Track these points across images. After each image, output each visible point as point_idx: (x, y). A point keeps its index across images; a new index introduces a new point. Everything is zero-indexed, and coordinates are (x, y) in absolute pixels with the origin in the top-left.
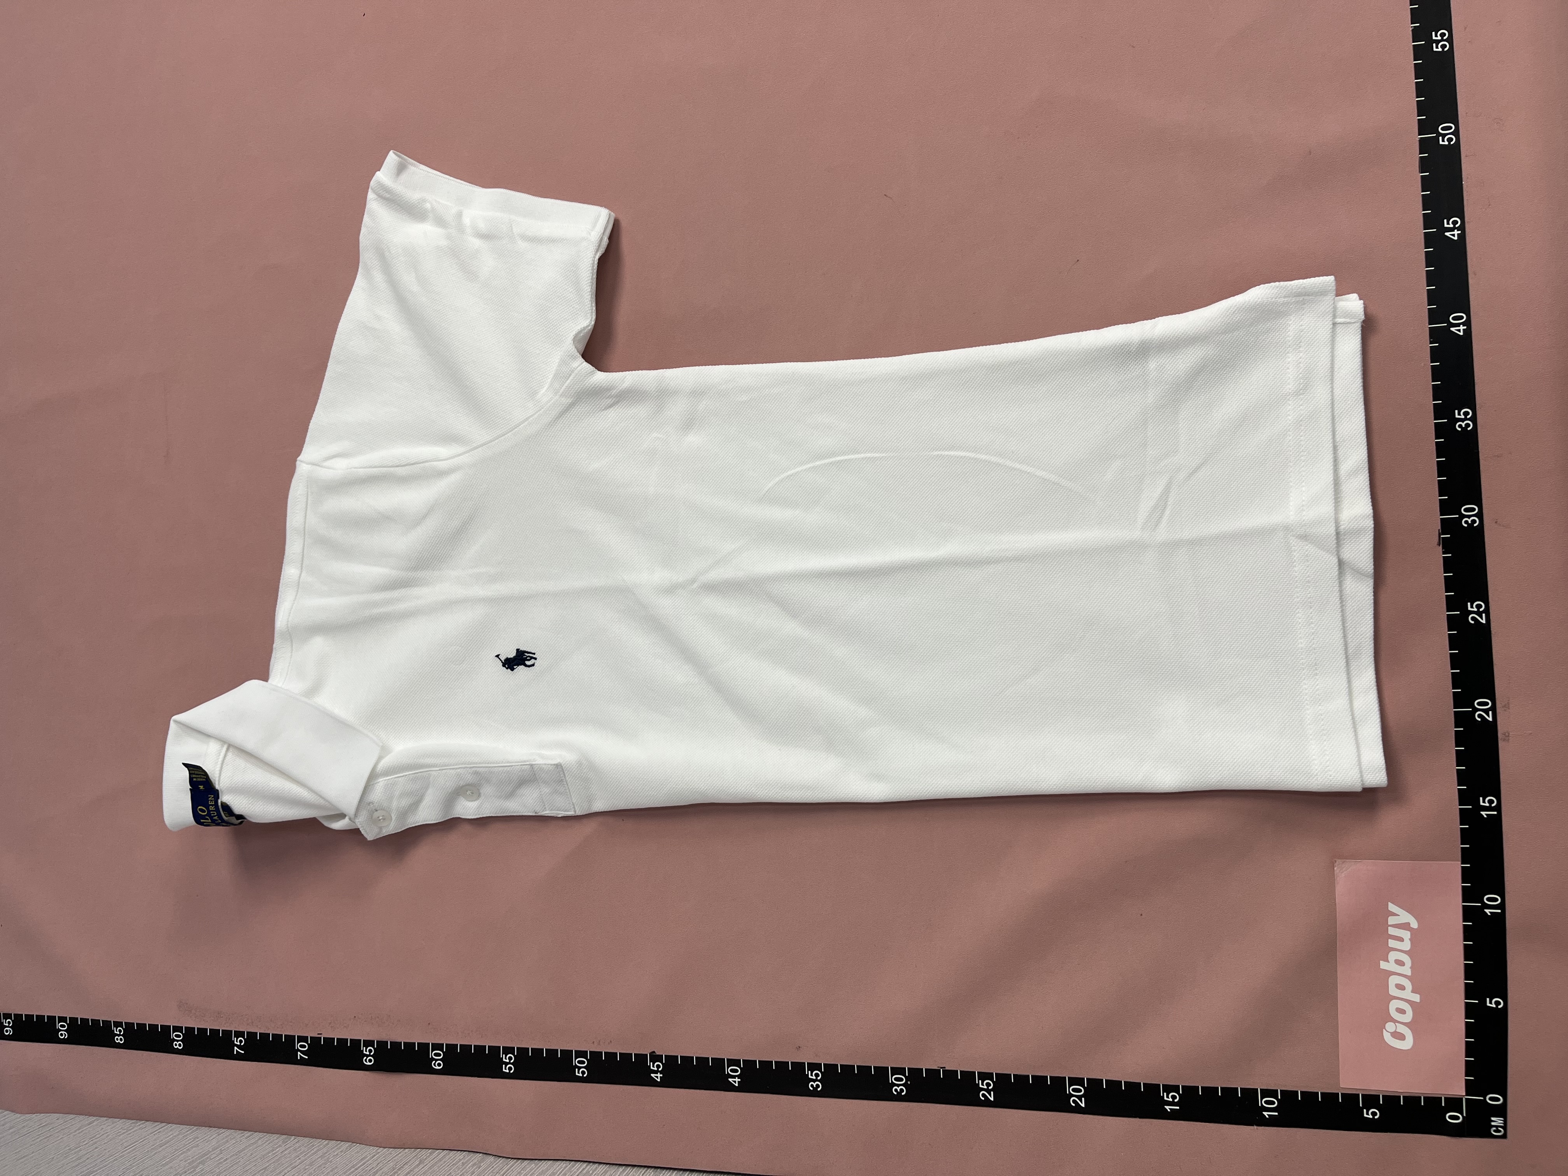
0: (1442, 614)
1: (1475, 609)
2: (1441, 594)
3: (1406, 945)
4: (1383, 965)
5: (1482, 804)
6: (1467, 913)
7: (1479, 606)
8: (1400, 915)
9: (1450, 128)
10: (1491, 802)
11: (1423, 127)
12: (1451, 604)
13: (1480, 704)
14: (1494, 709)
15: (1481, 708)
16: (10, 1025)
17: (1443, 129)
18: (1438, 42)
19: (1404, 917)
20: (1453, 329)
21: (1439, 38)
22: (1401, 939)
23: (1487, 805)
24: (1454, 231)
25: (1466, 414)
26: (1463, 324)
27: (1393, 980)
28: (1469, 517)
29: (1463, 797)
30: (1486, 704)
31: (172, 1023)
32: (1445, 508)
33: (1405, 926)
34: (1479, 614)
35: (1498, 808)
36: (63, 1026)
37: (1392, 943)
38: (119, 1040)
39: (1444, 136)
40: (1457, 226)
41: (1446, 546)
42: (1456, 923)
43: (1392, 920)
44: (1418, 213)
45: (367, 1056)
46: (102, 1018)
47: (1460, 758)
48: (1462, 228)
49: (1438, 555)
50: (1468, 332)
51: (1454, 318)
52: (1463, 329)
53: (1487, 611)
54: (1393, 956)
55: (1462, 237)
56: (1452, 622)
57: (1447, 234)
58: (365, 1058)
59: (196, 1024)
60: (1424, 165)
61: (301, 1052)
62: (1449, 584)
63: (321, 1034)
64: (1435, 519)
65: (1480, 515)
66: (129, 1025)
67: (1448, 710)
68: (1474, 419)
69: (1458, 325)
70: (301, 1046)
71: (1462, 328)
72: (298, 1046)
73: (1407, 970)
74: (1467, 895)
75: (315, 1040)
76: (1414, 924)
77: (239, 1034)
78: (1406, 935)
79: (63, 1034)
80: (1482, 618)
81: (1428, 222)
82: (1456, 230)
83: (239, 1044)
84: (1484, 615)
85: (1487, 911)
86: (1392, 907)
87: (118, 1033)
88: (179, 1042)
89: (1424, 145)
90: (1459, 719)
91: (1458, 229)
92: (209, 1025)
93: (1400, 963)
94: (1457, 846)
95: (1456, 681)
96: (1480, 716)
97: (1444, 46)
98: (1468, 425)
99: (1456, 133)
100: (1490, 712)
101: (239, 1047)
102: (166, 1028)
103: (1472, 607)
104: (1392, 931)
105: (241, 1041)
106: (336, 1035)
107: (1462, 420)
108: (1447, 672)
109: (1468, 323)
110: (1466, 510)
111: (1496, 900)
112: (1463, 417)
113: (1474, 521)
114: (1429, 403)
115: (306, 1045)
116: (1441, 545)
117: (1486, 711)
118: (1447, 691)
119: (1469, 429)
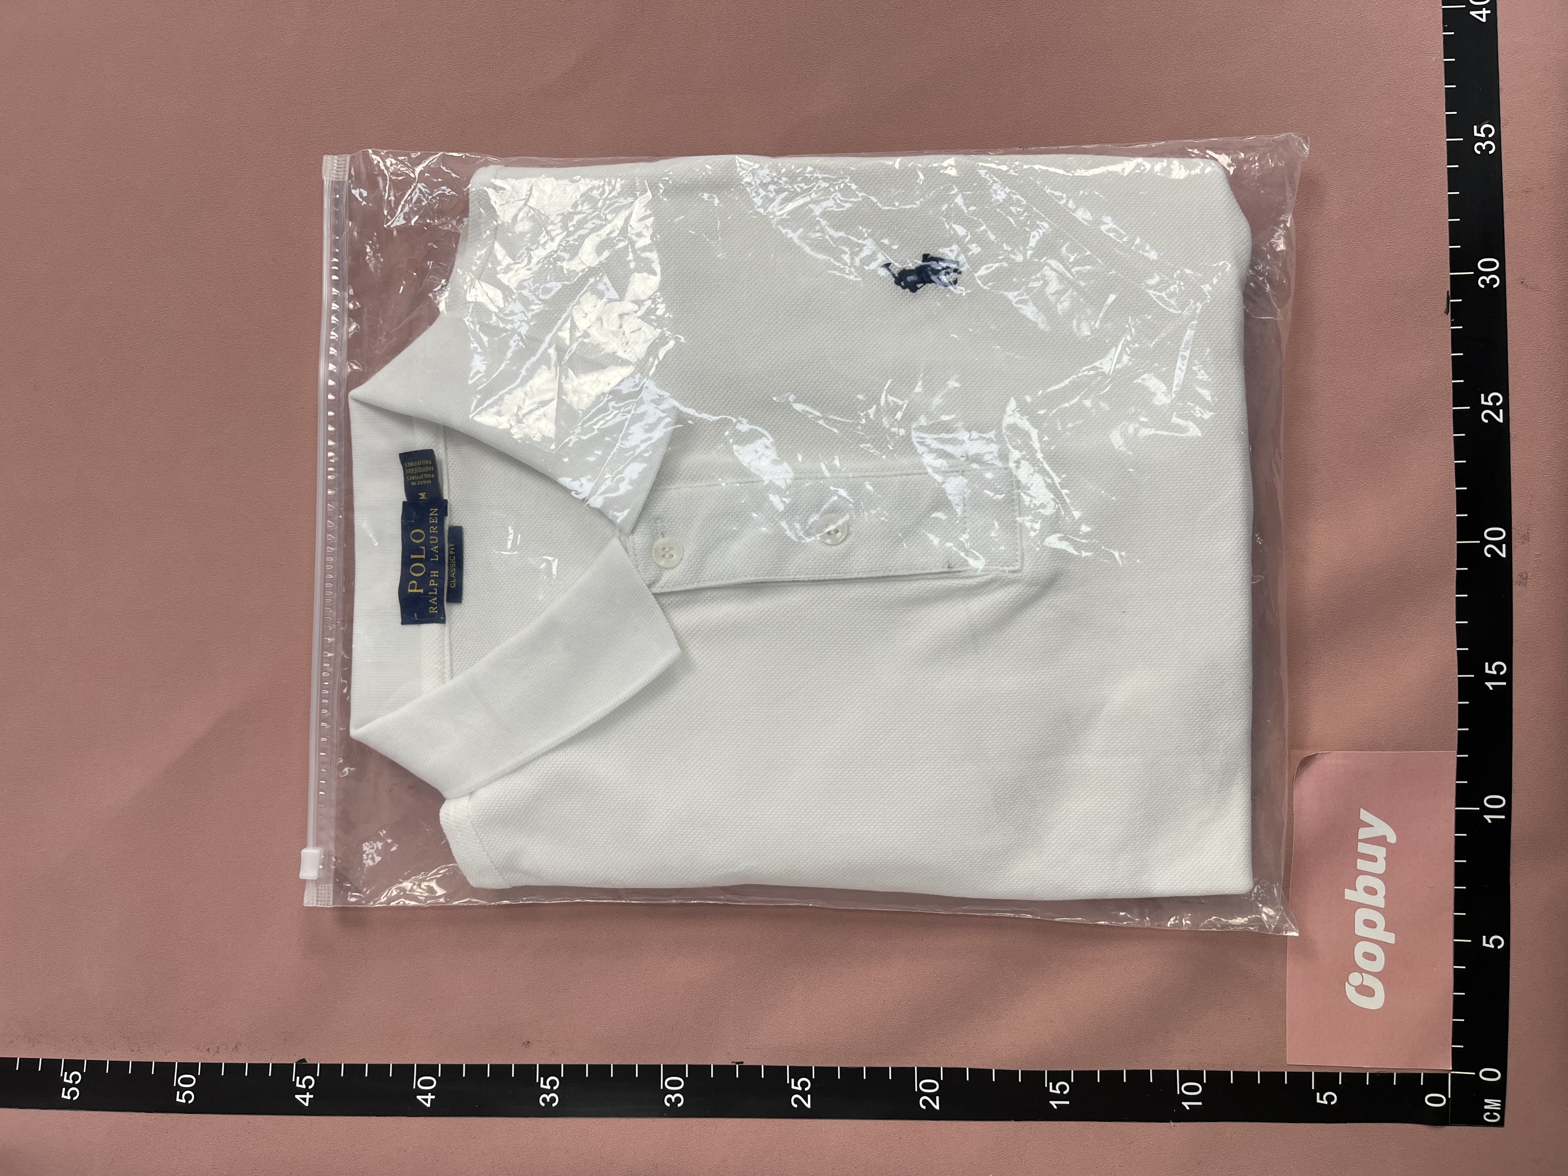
0: (1446, 408)
1: (1491, 404)
2: (1447, 382)
3: (1380, 867)
4: (1349, 895)
5: (1487, 671)
6: (1461, 821)
7: (1495, 399)
8: (1375, 826)
10: (1499, 668)
12: (1459, 394)
13: (1491, 534)
14: (1508, 541)
15: (1492, 540)
19: (1382, 828)
20: (1473, 13)
22: (1373, 859)
23: (1495, 672)
25: (1487, 131)
26: (1487, 6)
27: (1361, 915)
28: (1487, 274)
29: (1465, 663)
30: (1499, 534)
32: (1456, 261)
33: (1380, 841)
34: (1495, 409)
35: (1507, 678)
37: (1362, 865)
41: (1456, 313)
42: (1447, 835)
43: (1363, 833)
47: (1462, 609)
49: (1446, 328)
50: (1492, 18)
52: (1487, 14)
53: (1506, 406)
54: (1362, 882)
56: (1459, 420)
62: (1458, 367)
64: (1443, 277)
65: (1501, 272)
67: (1450, 542)
68: (1497, 139)
69: (1480, 8)
71: (1484, 12)
73: (1379, 900)
74: (1463, 796)
76: (1392, 838)
78: (1380, 852)
80: (1498, 415)
84: (1501, 411)
85: (1488, 817)
86: (1365, 816)
90: (1465, 555)
93: (1371, 891)
94: (1453, 730)
95: (1462, 502)
96: (1491, 551)
98: (1489, 147)
100: (1504, 546)
103: (1486, 400)
104: (1363, 848)
107: (1483, 140)
108: (1451, 489)
109: (1492, 6)
110: (1484, 265)
111: (1499, 802)
112: (1483, 135)
113: (1493, 281)
114: (1440, 114)
116: (1449, 313)
117: (1499, 544)
118: (1450, 515)
119: (1491, 152)
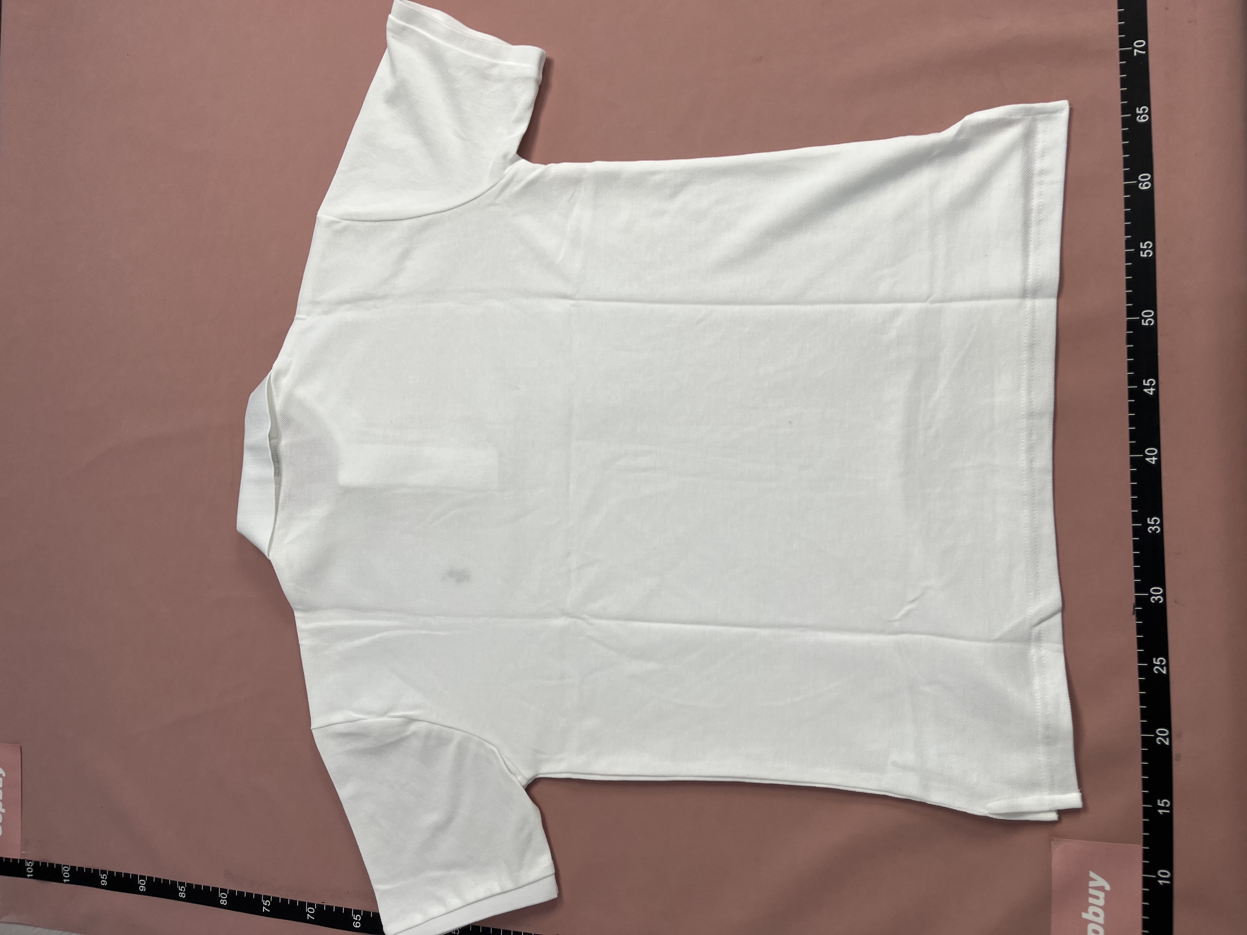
0: (1135, 665)
1: (1159, 663)
2: (1134, 650)
3: (1101, 902)
4: (1084, 915)
5: (1159, 804)
6: (1146, 882)
7: (1161, 661)
8: (1098, 881)
9: (1150, 313)
10: (1166, 803)
11: (1130, 312)
12: (1141, 658)
13: (1160, 732)
14: (1170, 736)
15: (1161, 735)
16: (106, 879)
17: (1145, 314)
18: (1144, 250)
19: (1100, 882)
20: (1147, 459)
21: (1145, 247)
22: (1097, 898)
23: (1163, 805)
24: (1150, 389)
25: (1156, 521)
26: (1155, 456)
27: (1091, 927)
28: (1156, 595)
29: (1146, 799)
30: (1165, 732)
31: (220, 887)
32: (1138, 588)
33: (1101, 889)
34: (1162, 667)
35: (1170, 809)
36: (143, 882)
37: (1091, 900)
38: (182, 895)
39: (1145, 319)
40: (1153, 385)
41: (1139, 615)
42: (1138, 889)
43: (1092, 884)
44: (1124, 374)
45: (356, 921)
46: (170, 879)
47: (1145, 770)
48: (1157, 387)
49: (1133, 622)
50: (1158, 462)
51: (1149, 451)
53: (1167, 665)
54: (1091, 909)
55: (1156, 393)
56: (1141, 671)
57: (1145, 390)
58: (354, 922)
59: (237, 888)
60: (1130, 339)
61: (309, 914)
62: (1141, 643)
63: (324, 903)
64: (1131, 596)
65: (1164, 595)
66: (189, 886)
67: (1137, 735)
68: (1161, 525)
69: (1151, 456)
70: (310, 910)
71: (1154, 459)
72: (307, 910)
73: (1101, 920)
74: (1146, 869)
75: (320, 907)
76: (1108, 887)
77: (267, 898)
78: (1101, 895)
79: (142, 888)
80: (1163, 669)
81: (1131, 380)
82: (1152, 388)
83: (266, 904)
84: (1165, 668)
85: (1160, 882)
86: (1092, 875)
87: (182, 890)
88: (225, 900)
89: (1131, 325)
90: (1146, 742)
91: (1154, 387)
92: (246, 890)
93: (1096, 914)
94: (1140, 834)
95: (1144, 714)
96: (1160, 741)
97: (1148, 253)
98: (1156, 529)
99: (1155, 317)
100: (1168, 739)
101: (266, 907)
102: (215, 890)
103: (1156, 661)
104: (1092, 892)
105: (268, 903)
106: (335, 904)
107: (1153, 525)
108: (1136, 707)
109: (1158, 456)
110: (1154, 591)
111: (1166, 874)
112: (1153, 523)
113: (1159, 599)
114: (1128, 511)
115: (313, 909)
116: (1135, 615)
117: (1165, 738)
118: (1136, 721)
119: (1158, 532)
